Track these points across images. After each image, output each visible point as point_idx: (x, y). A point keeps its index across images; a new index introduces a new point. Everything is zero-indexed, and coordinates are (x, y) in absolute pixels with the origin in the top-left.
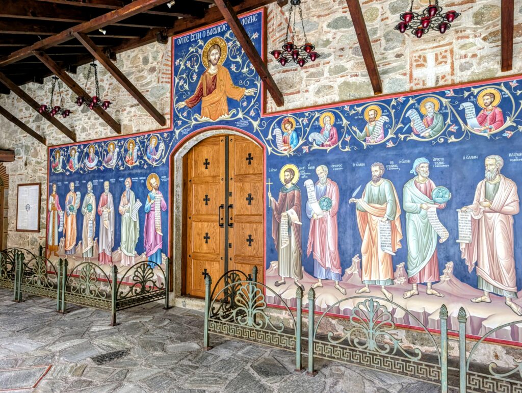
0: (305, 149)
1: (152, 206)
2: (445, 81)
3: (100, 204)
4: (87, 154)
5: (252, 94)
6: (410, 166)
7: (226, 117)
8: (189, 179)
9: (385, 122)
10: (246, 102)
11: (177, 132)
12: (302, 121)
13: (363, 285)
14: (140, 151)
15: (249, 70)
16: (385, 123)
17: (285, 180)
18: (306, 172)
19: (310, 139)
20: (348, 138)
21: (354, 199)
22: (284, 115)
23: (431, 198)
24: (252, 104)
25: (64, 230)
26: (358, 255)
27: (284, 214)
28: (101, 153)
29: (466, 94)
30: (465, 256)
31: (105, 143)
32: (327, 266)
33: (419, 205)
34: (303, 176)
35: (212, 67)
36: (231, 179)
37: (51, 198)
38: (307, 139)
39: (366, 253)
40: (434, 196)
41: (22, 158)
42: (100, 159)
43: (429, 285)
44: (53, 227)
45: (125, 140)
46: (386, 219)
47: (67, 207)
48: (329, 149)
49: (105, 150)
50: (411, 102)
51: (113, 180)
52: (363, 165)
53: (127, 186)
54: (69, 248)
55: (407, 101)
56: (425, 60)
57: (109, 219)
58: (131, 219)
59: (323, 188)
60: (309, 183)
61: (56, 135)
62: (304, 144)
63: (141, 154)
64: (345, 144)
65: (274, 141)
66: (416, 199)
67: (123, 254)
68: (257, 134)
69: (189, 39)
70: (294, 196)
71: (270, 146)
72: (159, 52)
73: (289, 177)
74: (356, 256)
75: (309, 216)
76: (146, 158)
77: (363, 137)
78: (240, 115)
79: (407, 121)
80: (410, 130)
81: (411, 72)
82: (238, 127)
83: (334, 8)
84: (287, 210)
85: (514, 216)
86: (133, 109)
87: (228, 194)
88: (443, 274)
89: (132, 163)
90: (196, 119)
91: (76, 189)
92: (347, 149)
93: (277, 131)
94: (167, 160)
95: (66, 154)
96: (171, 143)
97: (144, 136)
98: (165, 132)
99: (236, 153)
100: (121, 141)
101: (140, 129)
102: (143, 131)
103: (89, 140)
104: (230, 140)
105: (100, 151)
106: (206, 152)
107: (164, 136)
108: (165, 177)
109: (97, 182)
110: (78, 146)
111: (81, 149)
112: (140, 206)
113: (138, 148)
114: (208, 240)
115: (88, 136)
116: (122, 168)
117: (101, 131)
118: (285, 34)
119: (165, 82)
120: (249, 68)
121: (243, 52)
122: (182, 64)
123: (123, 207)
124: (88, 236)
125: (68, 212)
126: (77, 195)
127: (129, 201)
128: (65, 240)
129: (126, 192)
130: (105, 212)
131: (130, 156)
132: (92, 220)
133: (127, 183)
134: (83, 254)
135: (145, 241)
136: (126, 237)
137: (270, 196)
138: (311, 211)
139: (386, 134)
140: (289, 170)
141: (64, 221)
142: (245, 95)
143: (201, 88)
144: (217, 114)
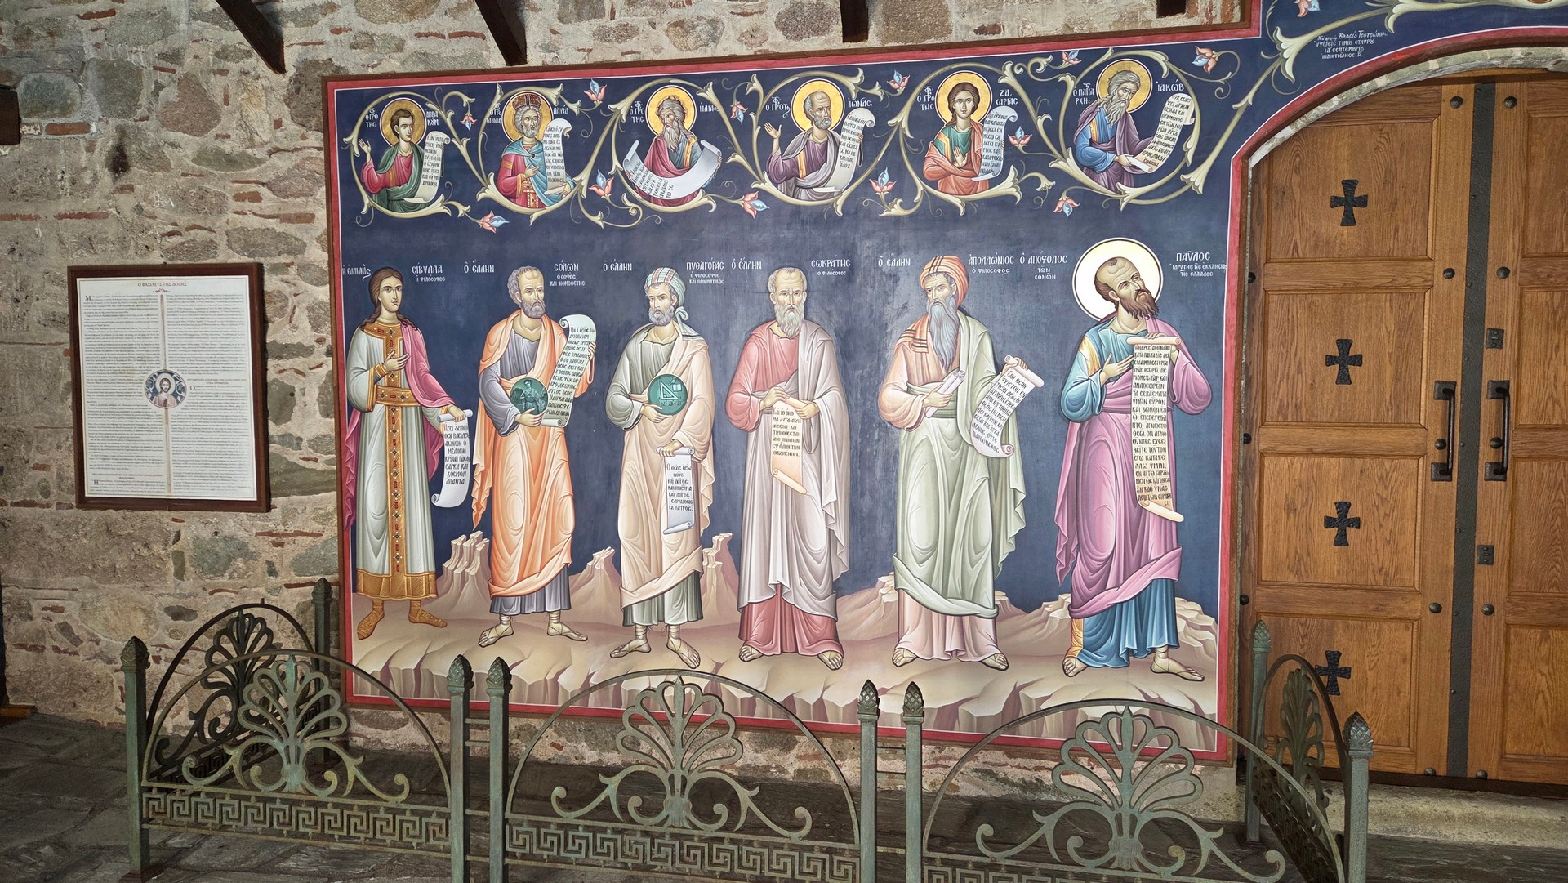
1: (1111, 388)
3: (746, 377)
4: (638, 133)
11: (1291, 47)
14: (1030, 128)
25: (479, 500)
28: (743, 129)
31: (767, 80)
36: (1502, 272)
37: (366, 344)
41: (84, 127)
42: (738, 158)
44: (393, 484)
45: (914, 73)
47: (499, 391)
51: (830, 266)
53: (936, 295)
54: (513, 582)
57: (812, 445)
58: (963, 446)
61: (358, 23)
63: (1035, 143)
67: (910, 608)
76: (1070, 166)
87: (1480, 337)
89: (973, 189)
91: (557, 306)
94: (1216, 176)
95: (468, 121)
96: (1249, 98)
97: (1058, 59)
98: (1202, 46)
99: (1529, 161)
100: (891, 77)
101: (1005, 21)
102: (1027, 34)
103: (629, 58)
104: (1500, 98)
105: (734, 122)
106: (1345, 152)
107: (1199, 62)
108: (1206, 256)
109: (717, 271)
110: (560, 88)
111: (587, 102)
112: (1030, 388)
113: (1010, 113)
114: (1351, 532)
115: (620, 38)
116: (897, 206)
117: (713, 22)
123: (909, 391)
124: (664, 527)
125: (504, 413)
126: (566, 332)
127: (955, 365)
128: (491, 544)
129: (933, 323)
130: (780, 417)
131: (957, 150)
132: (686, 450)
133: (939, 280)
134: (626, 611)
135: (1067, 547)
136: (933, 528)
141: (479, 461)
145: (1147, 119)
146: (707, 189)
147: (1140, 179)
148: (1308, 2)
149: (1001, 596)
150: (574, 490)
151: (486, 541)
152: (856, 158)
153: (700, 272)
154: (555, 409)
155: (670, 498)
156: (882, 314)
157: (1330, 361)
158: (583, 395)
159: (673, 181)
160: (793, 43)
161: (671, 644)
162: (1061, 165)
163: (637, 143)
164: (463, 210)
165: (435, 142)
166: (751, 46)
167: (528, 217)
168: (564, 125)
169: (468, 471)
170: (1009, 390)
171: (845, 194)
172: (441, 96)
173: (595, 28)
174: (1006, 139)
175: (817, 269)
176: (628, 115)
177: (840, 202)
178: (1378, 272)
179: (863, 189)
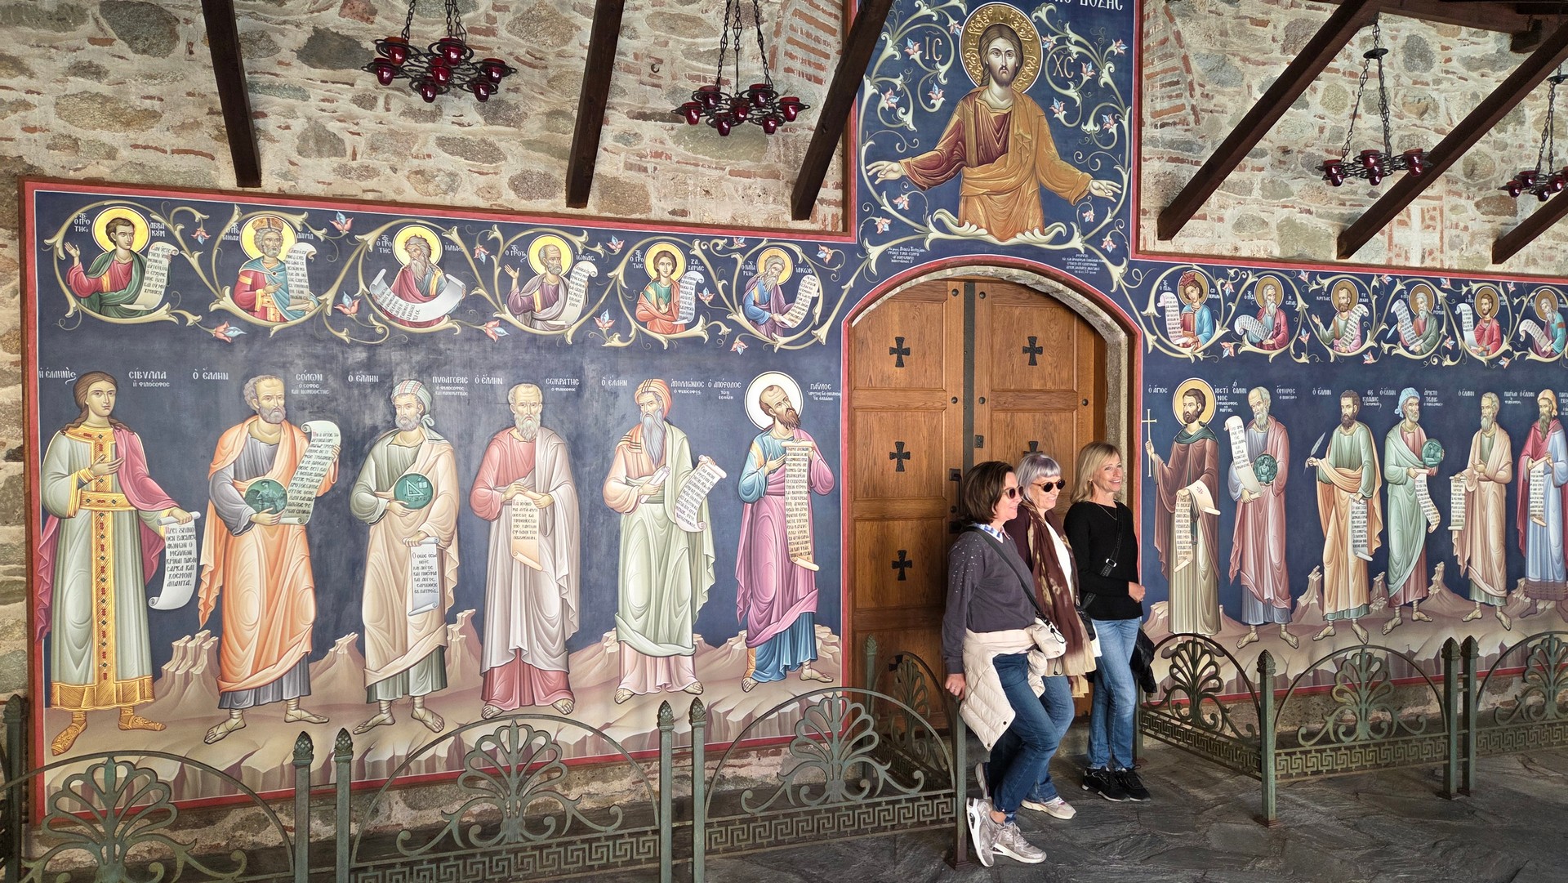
0: (1228, 350)
1: (772, 478)
2: (1433, 259)
3: (489, 475)
4: (387, 264)
5: (1110, 195)
6: (1395, 400)
7: (1038, 238)
10: (1092, 213)
11: (875, 252)
12: (1223, 285)
13: (1325, 623)
14: (713, 289)
15: (1101, 131)
16: (1363, 319)
17: (1185, 414)
18: (1229, 400)
19: (1238, 329)
20: (1305, 338)
21: (1314, 460)
22: (1185, 264)
23: (1420, 458)
24: (1108, 220)
25: (206, 600)
27: (1181, 493)
28: (486, 268)
29: (1465, 289)
30: (1457, 552)
31: (508, 231)
32: (1266, 597)
33: (1405, 469)
34: (1223, 407)
36: (982, 400)
37: (68, 448)
38: (1231, 326)
39: (1329, 562)
42: (481, 291)
43: (1416, 605)
44: (101, 591)
45: (629, 239)
46: (1361, 496)
48: (1274, 354)
50: (1399, 287)
51: (561, 384)
52: (1328, 392)
54: (248, 678)
55: (1393, 284)
56: (1409, 214)
57: (548, 529)
58: (670, 525)
59: (1260, 435)
60: (1234, 423)
62: (1225, 338)
63: (717, 300)
64: (1300, 347)
65: (1161, 321)
66: (1402, 460)
67: (629, 655)
68: (1119, 293)
70: (1202, 451)
71: (1153, 333)
73: (1194, 408)
75: (1235, 495)
76: (741, 318)
77: (1330, 339)
78: (1077, 242)
79: (1392, 320)
80: (1396, 338)
81: (1391, 230)
82: (1069, 271)
84: (1189, 483)
85: (1506, 485)
86: (650, 129)
87: (972, 440)
89: (674, 329)
90: (940, 225)
92: (1304, 359)
93: (1168, 299)
94: (834, 332)
95: (201, 235)
96: (851, 283)
97: (731, 242)
98: (823, 244)
99: (993, 331)
100: (610, 241)
101: (689, 208)
102: (707, 220)
103: (370, 196)
104: (977, 292)
105: (477, 261)
106: (896, 319)
107: (821, 255)
108: (828, 386)
109: (462, 385)
110: (305, 215)
111: (333, 231)
112: (717, 479)
113: (699, 277)
114: (907, 570)
115: (361, 178)
116: (616, 339)
117: (452, 175)
118: (1174, 69)
119: (801, 74)
120: (1102, 127)
121: (1086, 78)
122: (890, 43)
123: (627, 483)
124: (409, 609)
125: (238, 515)
126: (308, 436)
127: (662, 462)
128: (220, 642)
129: (645, 431)
130: (519, 507)
131: (661, 300)
132: (432, 539)
133: (649, 397)
134: (370, 690)
135: (744, 595)
136: (646, 591)
137: (1151, 451)
138: (1237, 485)
139: (1363, 339)
140: (1192, 392)
141: (207, 559)
142: (1090, 193)
143: (959, 139)
144: (1011, 226)
145: (790, 290)
146: (452, 316)
147: (787, 332)
148: (883, 225)
149: (698, 637)
150: (315, 583)
151: (215, 639)
152: (582, 300)
153: (445, 385)
154: (296, 508)
155: (415, 583)
156: (605, 423)
157: (892, 456)
158: (326, 494)
159: (419, 306)
160: (524, 202)
161: (415, 714)
162: (734, 317)
163: (383, 272)
164: (192, 319)
165: (160, 252)
166: (488, 199)
167: (267, 329)
168: (310, 249)
169: (194, 572)
170: (703, 481)
171: (575, 327)
172: (168, 211)
173: (336, 165)
174: (696, 295)
175: (551, 386)
176: (375, 246)
177: (570, 333)
178: (917, 399)
179: (589, 324)
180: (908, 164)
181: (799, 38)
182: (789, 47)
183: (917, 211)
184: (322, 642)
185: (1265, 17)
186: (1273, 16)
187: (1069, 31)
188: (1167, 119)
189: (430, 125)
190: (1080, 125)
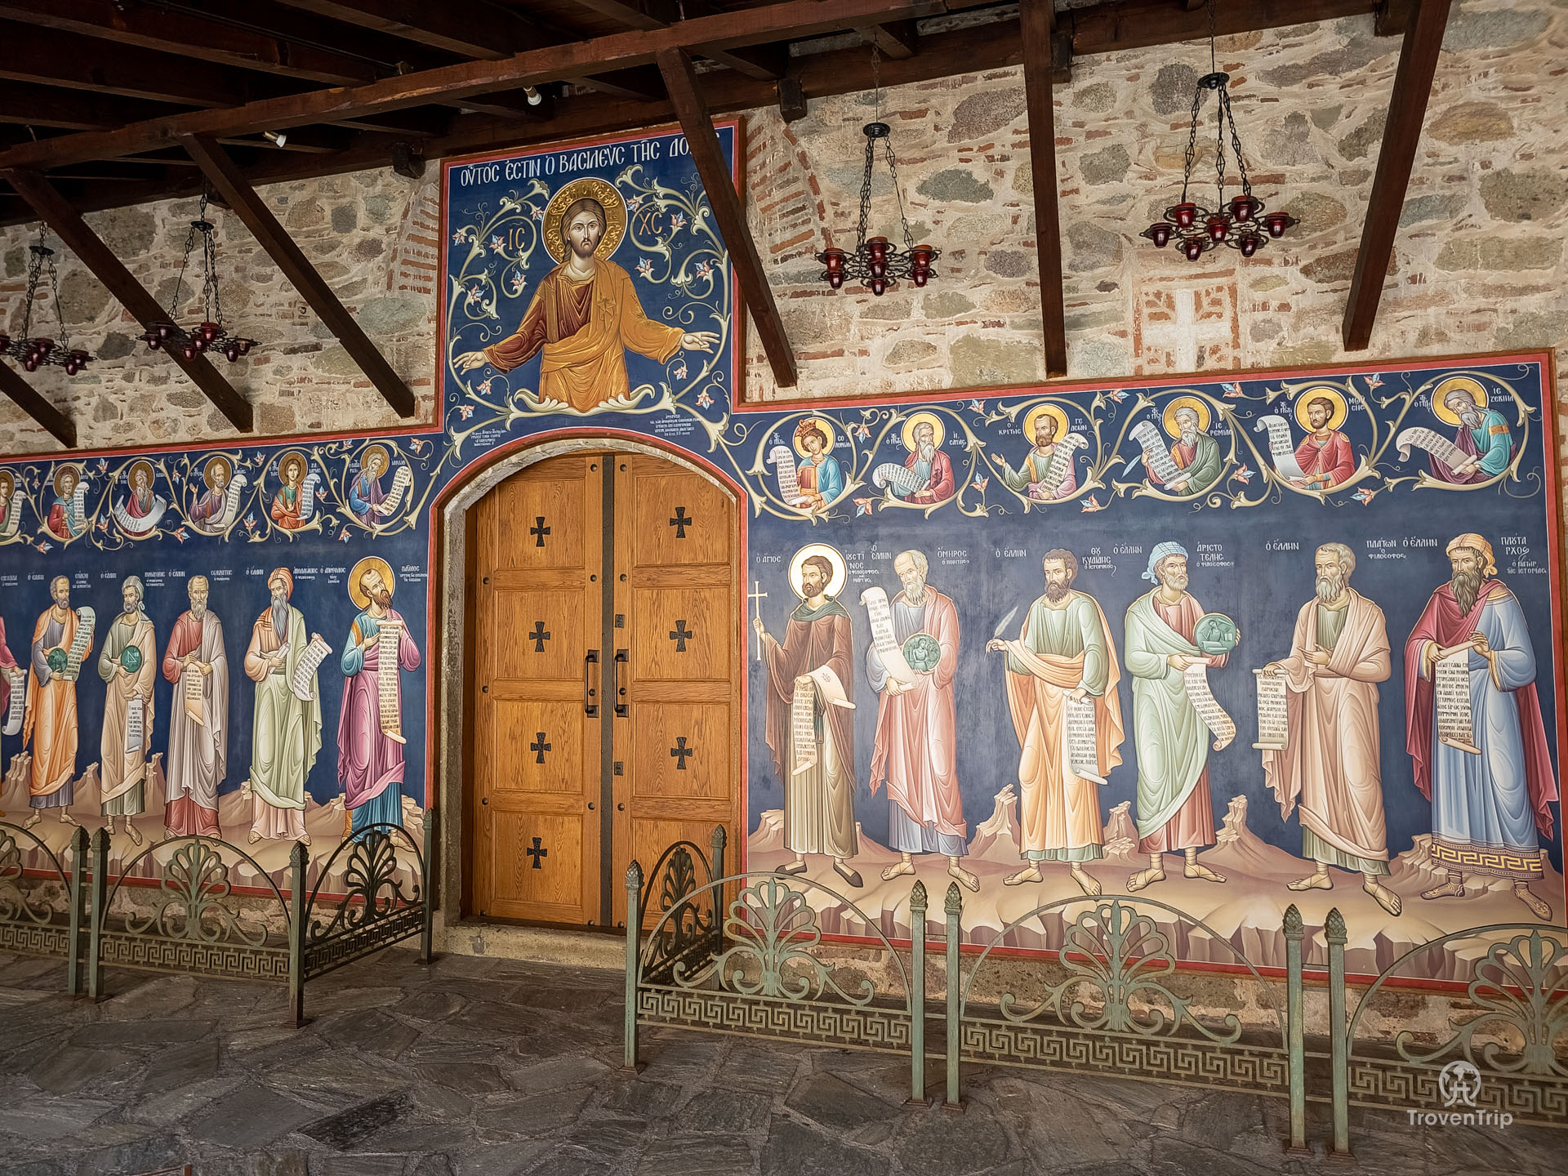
0: (864, 506)
1: (369, 654)
2: (1220, 359)
3: (174, 647)
4: (124, 491)
5: (706, 347)
7: (622, 403)
8: (482, 575)
9: (1078, 448)
10: (684, 368)
11: (459, 438)
12: (854, 430)
13: (1025, 862)
14: (327, 488)
15: (694, 280)
16: (1078, 452)
17: (805, 586)
18: (866, 568)
19: (877, 480)
20: (981, 484)
21: (1000, 642)
22: (802, 411)
23: (1192, 640)
24: (704, 374)
25: (28, 729)
26: (1011, 786)
27: (801, 680)
28: (178, 488)
29: (1271, 395)
30: (1272, 781)
31: (193, 457)
32: (926, 818)
33: (1164, 658)
35: (577, 261)
36: (622, 577)
38: (868, 478)
39: (1032, 780)
40: (1199, 638)
42: (175, 506)
43: (1190, 854)
45: (268, 452)
46: (1084, 692)
47: (43, 655)
48: (931, 508)
49: (193, 480)
50: (1142, 403)
51: (223, 574)
52: (1022, 553)
53: (276, 593)
54: (44, 787)
55: (1131, 401)
56: (1171, 305)
57: (208, 694)
58: (289, 693)
59: (913, 611)
62: (860, 493)
63: (330, 497)
64: (972, 497)
65: (771, 480)
66: (1156, 643)
67: (258, 802)
68: (719, 453)
69: (500, 173)
70: (831, 629)
71: (761, 493)
72: (394, 199)
73: (817, 578)
74: (1005, 789)
75: (877, 685)
76: (346, 510)
77: (1021, 483)
78: (667, 402)
79: (1133, 449)
80: (1140, 473)
81: (1138, 329)
82: (661, 435)
83: (937, 146)
84: (812, 669)
85: (1378, 685)
86: (297, 361)
87: (611, 620)
88: (1222, 826)
89: (297, 524)
90: (521, 405)
91: (76, 600)
92: (980, 511)
93: (780, 453)
94: (422, 518)
95: (36, 484)
96: (439, 469)
97: (341, 445)
98: (415, 437)
100: (256, 456)
101: (323, 420)
102: (333, 428)
103: (129, 444)
104: (616, 465)
105: (174, 483)
106: (538, 499)
107: (413, 447)
108: (417, 568)
109: (161, 578)
110: (87, 463)
111: (98, 472)
112: (325, 654)
113: (317, 478)
114: (545, 753)
115: (125, 431)
116: (256, 536)
117: (175, 421)
118: (798, 194)
119: (413, 288)
120: (695, 276)
121: (675, 230)
122: (476, 243)
123: (261, 656)
124: (126, 748)
125: (44, 671)
126: (79, 617)
127: (285, 639)
128: (32, 760)
129: (274, 612)
130: (191, 673)
131: (289, 501)
132: (139, 696)
133: (278, 583)
134: (103, 806)
135: (344, 761)
136: (272, 749)
137: (759, 630)
138: (881, 673)
139: (1080, 479)
140: (816, 560)
141: (28, 704)
142: (682, 348)
143: (540, 318)
144: (593, 395)
145: (386, 482)
146: (158, 525)
148: (467, 411)
149: (308, 795)
150: (78, 724)
152: (236, 506)
153: (151, 578)
157: (532, 636)
158: (86, 660)
159: (140, 520)
161: (126, 829)
164: (30, 540)
166: (191, 436)
167: (63, 544)
170: (314, 655)
171: (230, 529)
172: (22, 469)
173: (112, 425)
174: (315, 494)
175: (215, 576)
176: (119, 480)
177: (227, 533)
178: (557, 577)
179: (241, 525)
180: (491, 352)
181: (412, 257)
182: (403, 268)
183: (497, 396)
184: (80, 768)
185: (923, 106)
186: (933, 101)
187: (656, 187)
188: (789, 251)
189: (164, 386)
190: (670, 278)
